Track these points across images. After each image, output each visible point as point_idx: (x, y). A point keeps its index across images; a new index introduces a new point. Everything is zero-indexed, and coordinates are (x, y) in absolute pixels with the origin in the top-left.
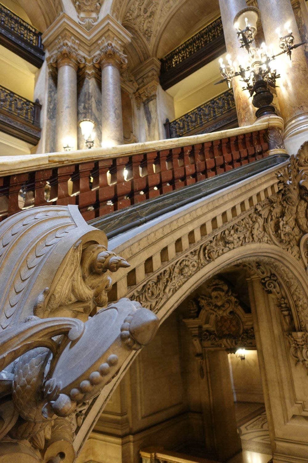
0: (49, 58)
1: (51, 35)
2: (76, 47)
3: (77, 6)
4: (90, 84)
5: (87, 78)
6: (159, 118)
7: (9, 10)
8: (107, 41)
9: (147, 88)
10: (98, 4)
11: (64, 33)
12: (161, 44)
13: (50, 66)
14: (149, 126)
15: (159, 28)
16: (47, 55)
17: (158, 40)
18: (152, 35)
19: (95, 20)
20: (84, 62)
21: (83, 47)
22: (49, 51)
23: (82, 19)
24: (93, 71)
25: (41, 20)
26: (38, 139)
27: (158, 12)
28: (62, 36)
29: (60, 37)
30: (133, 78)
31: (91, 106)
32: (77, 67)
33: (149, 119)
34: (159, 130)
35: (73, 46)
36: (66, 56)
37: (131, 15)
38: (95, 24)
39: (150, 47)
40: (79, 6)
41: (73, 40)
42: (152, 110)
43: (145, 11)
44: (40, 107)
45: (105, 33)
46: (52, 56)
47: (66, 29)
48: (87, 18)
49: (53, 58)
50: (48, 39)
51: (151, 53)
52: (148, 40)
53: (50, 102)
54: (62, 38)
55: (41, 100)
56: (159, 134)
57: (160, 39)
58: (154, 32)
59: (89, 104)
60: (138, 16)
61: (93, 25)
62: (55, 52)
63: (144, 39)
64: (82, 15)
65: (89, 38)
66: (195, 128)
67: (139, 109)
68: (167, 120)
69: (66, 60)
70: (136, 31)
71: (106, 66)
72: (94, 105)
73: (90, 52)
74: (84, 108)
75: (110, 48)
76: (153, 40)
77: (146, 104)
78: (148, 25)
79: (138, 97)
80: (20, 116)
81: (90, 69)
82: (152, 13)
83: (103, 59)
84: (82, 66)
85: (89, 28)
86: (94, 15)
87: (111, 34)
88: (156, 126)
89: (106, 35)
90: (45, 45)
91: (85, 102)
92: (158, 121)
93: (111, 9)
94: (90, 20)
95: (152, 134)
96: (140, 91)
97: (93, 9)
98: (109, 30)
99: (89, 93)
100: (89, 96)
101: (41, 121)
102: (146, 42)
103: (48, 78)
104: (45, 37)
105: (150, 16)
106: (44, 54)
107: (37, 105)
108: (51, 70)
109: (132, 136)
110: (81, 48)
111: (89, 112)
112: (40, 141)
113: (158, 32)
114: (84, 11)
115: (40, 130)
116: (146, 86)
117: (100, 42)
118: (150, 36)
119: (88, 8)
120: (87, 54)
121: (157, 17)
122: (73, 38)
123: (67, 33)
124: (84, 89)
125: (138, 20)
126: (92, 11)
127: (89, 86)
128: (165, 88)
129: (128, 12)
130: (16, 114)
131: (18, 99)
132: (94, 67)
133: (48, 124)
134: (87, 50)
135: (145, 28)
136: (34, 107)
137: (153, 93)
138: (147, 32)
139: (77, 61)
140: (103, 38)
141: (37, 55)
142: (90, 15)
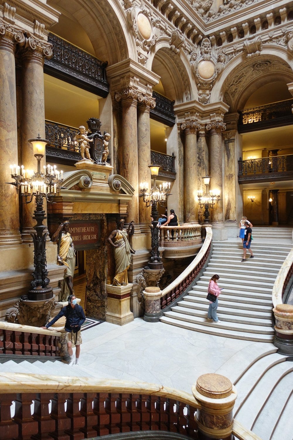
1: (184, 109)
3: (198, 87)
4: (202, 141)
5: (200, 137)
6: (235, 156)
8: (217, 116)
9: (228, 133)
10: (211, 85)
14: (228, 160)
15: (241, 89)
16: (177, 119)
17: (239, 97)
18: (236, 94)
19: (208, 95)
22: (179, 117)
23: (200, 95)
27: (244, 80)
31: (203, 157)
33: (229, 155)
34: (235, 164)
35: (196, 118)
39: (234, 102)
40: (200, 87)
41: (196, 115)
42: (231, 149)
43: (237, 82)
44: (175, 158)
46: (182, 124)
48: (203, 94)
49: (183, 126)
50: (179, 110)
51: (233, 106)
52: (233, 97)
56: (235, 167)
58: (238, 92)
59: (202, 155)
60: (231, 85)
61: (206, 98)
63: (231, 97)
64: (201, 92)
65: (204, 110)
66: (250, 172)
68: (240, 159)
70: (227, 94)
71: (215, 134)
73: (202, 117)
75: (220, 124)
76: (236, 97)
77: (227, 143)
78: (236, 88)
81: (202, 130)
83: (213, 129)
85: (203, 100)
86: (208, 92)
88: (233, 161)
90: (176, 112)
92: (235, 158)
94: (205, 96)
95: (230, 166)
97: (208, 88)
100: (202, 149)
101: (176, 168)
103: (178, 137)
104: (177, 107)
106: (174, 118)
108: (180, 131)
110: (199, 117)
112: (175, 181)
113: (240, 92)
114: (202, 89)
115: (175, 174)
117: (211, 115)
119: (205, 87)
121: (242, 83)
122: (196, 113)
124: (199, 145)
125: (231, 87)
126: (207, 90)
128: (239, 133)
135: (234, 90)
136: (172, 159)
137: (232, 138)
138: (234, 93)
140: (215, 114)
141: (170, 120)
142: (205, 92)
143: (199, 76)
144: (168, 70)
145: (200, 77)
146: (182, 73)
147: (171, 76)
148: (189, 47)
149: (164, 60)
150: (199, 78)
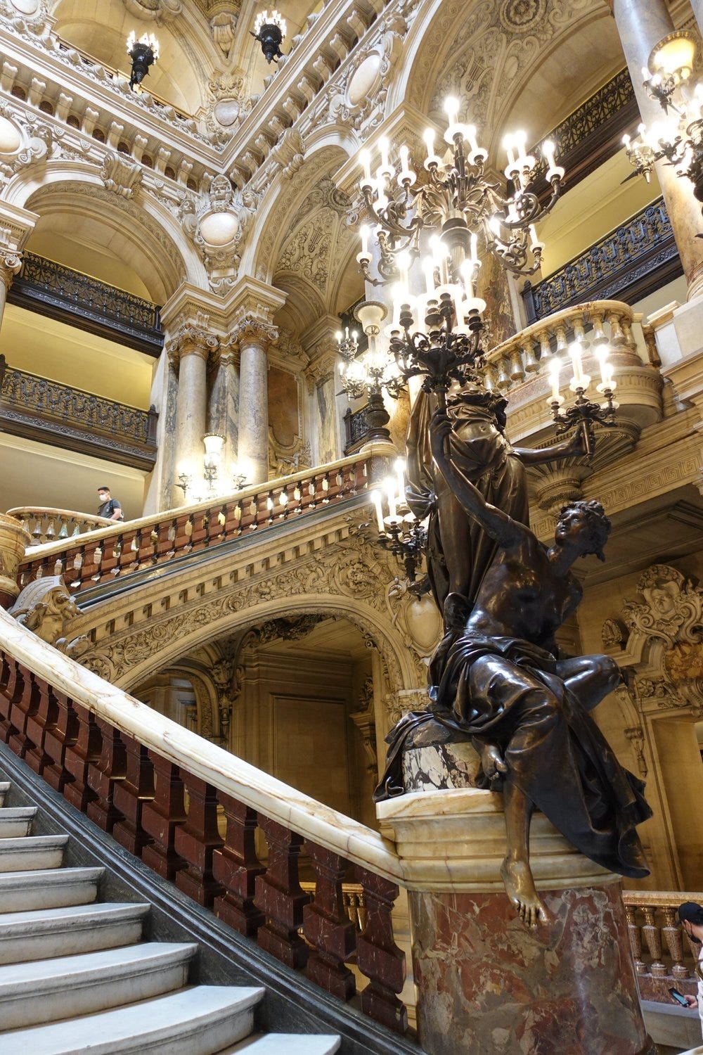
0: (170, 344)
1: (172, 310)
2: (205, 325)
3: (207, 265)
4: (226, 374)
5: (222, 366)
6: (336, 408)
7: (113, 288)
8: (247, 312)
9: (320, 363)
10: (236, 257)
11: (189, 308)
12: (342, 291)
13: (171, 355)
14: (323, 422)
15: (337, 267)
16: (168, 338)
17: (337, 285)
18: (327, 279)
19: (233, 278)
20: (216, 343)
21: (217, 322)
22: (170, 332)
23: (215, 280)
24: (231, 354)
25: (160, 287)
26: (153, 463)
27: (333, 245)
28: (184, 313)
29: (182, 315)
30: (299, 349)
31: (227, 407)
32: (206, 353)
33: (323, 412)
34: (335, 427)
35: (200, 324)
36: (190, 342)
37: (289, 260)
38: (234, 284)
39: (326, 297)
40: (209, 263)
41: (200, 316)
42: (328, 396)
43: (311, 249)
44: (157, 416)
45: (244, 299)
46: (172, 341)
47: (188, 303)
48: (221, 278)
49: (173, 345)
50: (167, 316)
51: (327, 308)
52: (322, 286)
53: (169, 408)
54: (185, 315)
55: (158, 406)
56: (336, 434)
57: (340, 283)
58: (330, 275)
59: (224, 404)
60: (301, 258)
61: (231, 287)
62: (177, 335)
63: (315, 287)
64: (215, 274)
65: (223, 307)
67: (311, 394)
68: (349, 411)
69: (190, 347)
70: (301, 279)
71: (246, 349)
72: (230, 405)
73: (227, 326)
74: (218, 410)
75: (248, 323)
76: (330, 285)
77: (320, 386)
78: (320, 266)
79: (310, 376)
80: (128, 435)
81: (226, 352)
82: (324, 249)
83: (241, 339)
84: (214, 350)
85: (224, 292)
86: (231, 272)
87: (251, 299)
88: (332, 422)
89: (246, 302)
90: (165, 323)
91: (218, 403)
92: (335, 414)
93: (254, 261)
94: (226, 281)
95: (327, 434)
96: (312, 367)
97: (229, 264)
98: (248, 295)
99: (224, 388)
100: (224, 391)
101: (158, 437)
102: (318, 291)
103: (167, 372)
104: (164, 313)
105: (321, 254)
106: (163, 337)
107: (153, 415)
108: (172, 361)
109: (295, 440)
110: (212, 323)
111: (223, 416)
112: (156, 466)
113: (336, 273)
114: (217, 269)
115: (155, 450)
116: (319, 360)
117: (238, 312)
118: (324, 282)
119: (223, 264)
120: (222, 330)
121: (332, 252)
122: (199, 313)
123: (191, 307)
124: (218, 384)
125: (302, 262)
126: (229, 267)
127: (225, 376)
129: (283, 257)
130: (123, 433)
131: (125, 410)
132: (232, 350)
133: (166, 440)
134: (221, 324)
135: (315, 271)
136: (148, 418)
137: (329, 370)
138: (318, 277)
139: (206, 345)
140: (242, 307)
141: (154, 341)
142: (226, 273)
143: (201, 241)
144: (139, 247)
145: (206, 243)
146: (165, 242)
147: (149, 258)
148: (153, 182)
149: (120, 225)
150: (203, 244)
